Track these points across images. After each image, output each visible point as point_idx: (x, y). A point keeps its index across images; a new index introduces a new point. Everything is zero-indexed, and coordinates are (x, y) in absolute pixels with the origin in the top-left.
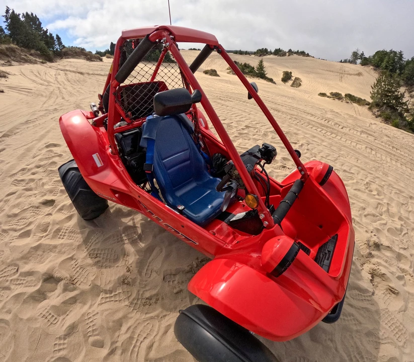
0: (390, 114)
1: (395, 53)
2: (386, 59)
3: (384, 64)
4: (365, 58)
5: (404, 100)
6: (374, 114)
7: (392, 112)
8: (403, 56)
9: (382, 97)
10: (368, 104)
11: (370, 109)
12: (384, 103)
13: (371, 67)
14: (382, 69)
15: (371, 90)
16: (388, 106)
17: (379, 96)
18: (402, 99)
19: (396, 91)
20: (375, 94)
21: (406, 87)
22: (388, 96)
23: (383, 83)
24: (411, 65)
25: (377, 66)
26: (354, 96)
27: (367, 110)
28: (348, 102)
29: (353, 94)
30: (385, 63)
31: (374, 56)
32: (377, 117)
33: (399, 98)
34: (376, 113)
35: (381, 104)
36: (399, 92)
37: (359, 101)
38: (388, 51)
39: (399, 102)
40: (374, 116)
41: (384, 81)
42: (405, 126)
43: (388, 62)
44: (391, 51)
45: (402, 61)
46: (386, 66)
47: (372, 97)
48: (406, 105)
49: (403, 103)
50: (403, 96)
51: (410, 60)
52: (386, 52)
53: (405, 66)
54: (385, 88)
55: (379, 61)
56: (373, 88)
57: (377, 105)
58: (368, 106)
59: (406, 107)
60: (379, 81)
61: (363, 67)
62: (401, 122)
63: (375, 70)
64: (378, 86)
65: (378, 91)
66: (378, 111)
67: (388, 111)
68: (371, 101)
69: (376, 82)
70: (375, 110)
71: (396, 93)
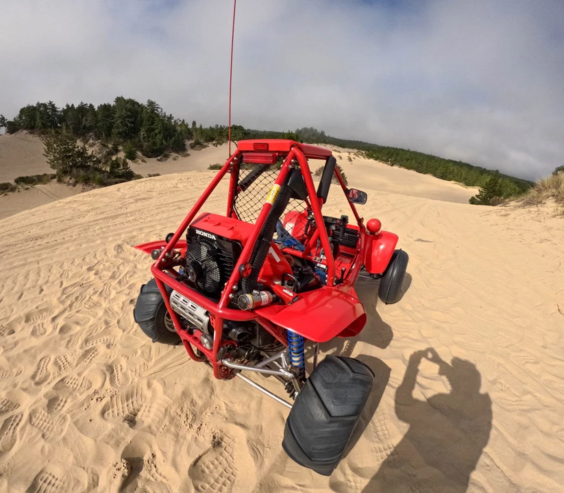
0: (86, 174)
1: (44, 105)
2: (38, 116)
3: (39, 123)
4: (9, 122)
5: (89, 153)
6: (69, 184)
7: (86, 172)
8: (56, 106)
9: (63, 161)
10: (53, 177)
11: (60, 181)
12: (71, 167)
13: (25, 132)
14: (40, 129)
15: (46, 159)
16: (78, 167)
17: (60, 161)
18: (86, 153)
19: (75, 147)
20: (53, 162)
21: (80, 138)
22: (69, 157)
23: (55, 145)
24: (70, 114)
25: (31, 128)
26: (27, 177)
27: (57, 185)
28: (27, 189)
29: (24, 175)
30: (38, 120)
31: (20, 116)
32: (74, 186)
33: (83, 153)
34: (71, 182)
35: (68, 169)
36: (78, 147)
37: (41, 179)
38: (35, 105)
39: (86, 157)
40: (71, 186)
41: (55, 142)
42: (109, 177)
43: (41, 118)
44: (38, 104)
45: (58, 112)
46: (43, 124)
47: (53, 167)
48: (94, 157)
49: (91, 156)
50: (84, 149)
51: (65, 108)
52: (33, 106)
53: (64, 117)
54: (61, 149)
55: (30, 121)
56: (47, 156)
57: (65, 172)
58: (55, 180)
59: (95, 159)
60: (48, 145)
61: (14, 135)
62: (102, 175)
63: (31, 133)
64: (51, 151)
65: (54, 156)
66: (71, 179)
67: (82, 172)
68: (54, 172)
69: (46, 147)
70: (67, 179)
71: (76, 150)
